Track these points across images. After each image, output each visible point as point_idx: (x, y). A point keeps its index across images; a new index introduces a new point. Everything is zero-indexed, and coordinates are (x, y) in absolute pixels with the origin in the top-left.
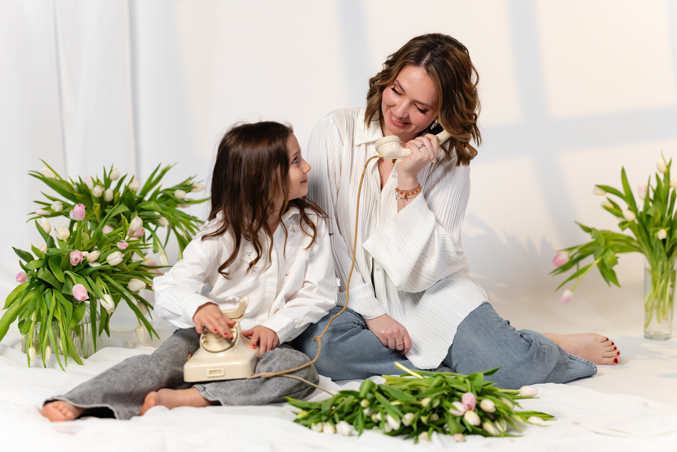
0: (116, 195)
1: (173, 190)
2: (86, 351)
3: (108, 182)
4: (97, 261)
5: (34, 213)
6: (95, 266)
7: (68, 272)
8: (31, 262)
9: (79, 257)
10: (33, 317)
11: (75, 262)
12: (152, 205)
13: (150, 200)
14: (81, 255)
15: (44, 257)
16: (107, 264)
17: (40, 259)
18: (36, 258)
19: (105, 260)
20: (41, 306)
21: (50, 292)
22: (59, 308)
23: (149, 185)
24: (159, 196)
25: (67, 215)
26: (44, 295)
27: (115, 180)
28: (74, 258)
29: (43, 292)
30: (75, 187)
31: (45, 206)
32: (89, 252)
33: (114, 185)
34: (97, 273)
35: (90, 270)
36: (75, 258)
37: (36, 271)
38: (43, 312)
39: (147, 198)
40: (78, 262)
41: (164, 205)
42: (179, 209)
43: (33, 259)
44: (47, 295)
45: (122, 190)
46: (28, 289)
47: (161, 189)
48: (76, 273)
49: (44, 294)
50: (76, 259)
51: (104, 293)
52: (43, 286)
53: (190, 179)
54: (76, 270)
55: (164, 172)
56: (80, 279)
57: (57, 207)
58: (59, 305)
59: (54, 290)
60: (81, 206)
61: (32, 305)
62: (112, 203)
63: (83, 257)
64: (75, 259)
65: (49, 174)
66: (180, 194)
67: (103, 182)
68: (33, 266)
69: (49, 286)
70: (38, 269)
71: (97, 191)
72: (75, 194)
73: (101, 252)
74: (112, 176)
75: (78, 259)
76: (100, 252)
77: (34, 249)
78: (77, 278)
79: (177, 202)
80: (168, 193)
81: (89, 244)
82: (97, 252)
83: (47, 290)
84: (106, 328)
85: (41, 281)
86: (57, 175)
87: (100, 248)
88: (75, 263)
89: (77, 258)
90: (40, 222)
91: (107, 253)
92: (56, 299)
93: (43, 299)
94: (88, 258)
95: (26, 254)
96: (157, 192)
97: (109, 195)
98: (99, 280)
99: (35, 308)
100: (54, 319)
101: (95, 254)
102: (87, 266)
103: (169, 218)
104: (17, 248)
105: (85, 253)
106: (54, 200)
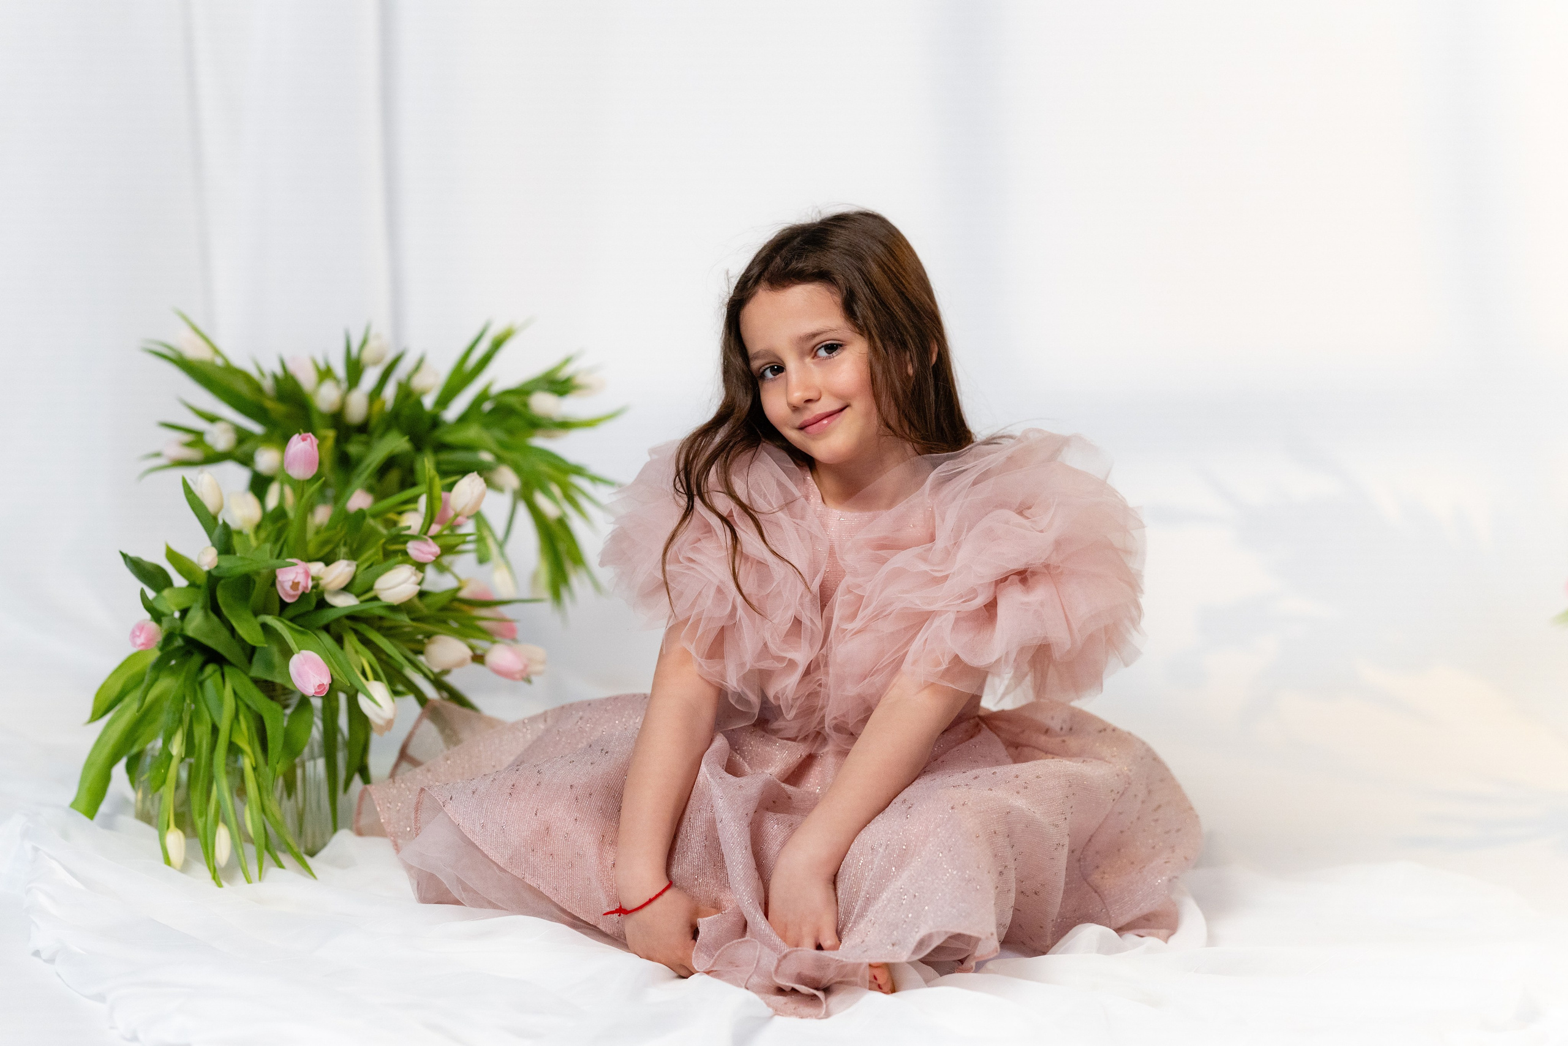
0: (377, 407)
1: (524, 391)
2: (309, 838)
3: (355, 369)
4: (346, 589)
5: (158, 455)
6: (345, 602)
7: (270, 620)
8: (166, 593)
9: (301, 578)
10: (177, 747)
11: (292, 592)
12: (472, 433)
13: (463, 419)
14: (307, 573)
15: (202, 580)
16: (375, 598)
17: (192, 585)
18: (179, 581)
19: (370, 589)
20: (195, 716)
21: (218, 675)
22: (241, 718)
23: (460, 378)
24: (487, 406)
25: (246, 461)
26: (201, 684)
27: (375, 363)
28: (289, 580)
29: (197, 675)
30: (268, 384)
31: (187, 438)
32: (327, 564)
33: (370, 378)
34: (348, 623)
35: (328, 616)
36: (293, 582)
37: (177, 615)
38: (202, 733)
39: (451, 413)
40: (299, 592)
41: (499, 434)
42: (539, 441)
43: (169, 583)
44: (209, 684)
45: (390, 392)
46: (160, 666)
47: (496, 389)
48: (292, 620)
49: (201, 678)
50: (295, 585)
51: (367, 678)
52: (197, 659)
53: (567, 361)
54: (290, 612)
55: (498, 344)
56: (305, 637)
57: (220, 438)
58: (242, 709)
59: (227, 669)
60: (309, 439)
61: (174, 713)
62: (363, 428)
63: (313, 579)
64: (291, 583)
65: (196, 351)
66: (543, 403)
67: (340, 370)
68: (170, 603)
69: (213, 657)
70: (184, 612)
71: (326, 397)
72: (270, 404)
73: (357, 566)
74: (367, 355)
75: (298, 583)
76: (354, 564)
77: (172, 556)
78: (297, 636)
79: (537, 424)
80: (513, 400)
81: (325, 543)
82: (348, 565)
83: (210, 669)
84: (363, 771)
85: (192, 645)
86: (217, 351)
87: (353, 555)
88: (293, 596)
89: (296, 581)
90: (194, 483)
91: (376, 569)
92: (235, 693)
93: (199, 695)
94: (322, 583)
95: (152, 570)
96: (483, 397)
97: (357, 406)
98: (351, 641)
99: (181, 721)
100: (234, 750)
101: (341, 571)
102: (323, 605)
103: (517, 469)
104: (132, 554)
105: (317, 568)
106: (212, 419)
